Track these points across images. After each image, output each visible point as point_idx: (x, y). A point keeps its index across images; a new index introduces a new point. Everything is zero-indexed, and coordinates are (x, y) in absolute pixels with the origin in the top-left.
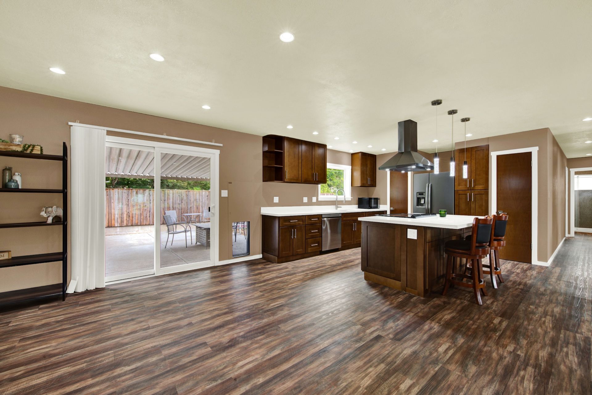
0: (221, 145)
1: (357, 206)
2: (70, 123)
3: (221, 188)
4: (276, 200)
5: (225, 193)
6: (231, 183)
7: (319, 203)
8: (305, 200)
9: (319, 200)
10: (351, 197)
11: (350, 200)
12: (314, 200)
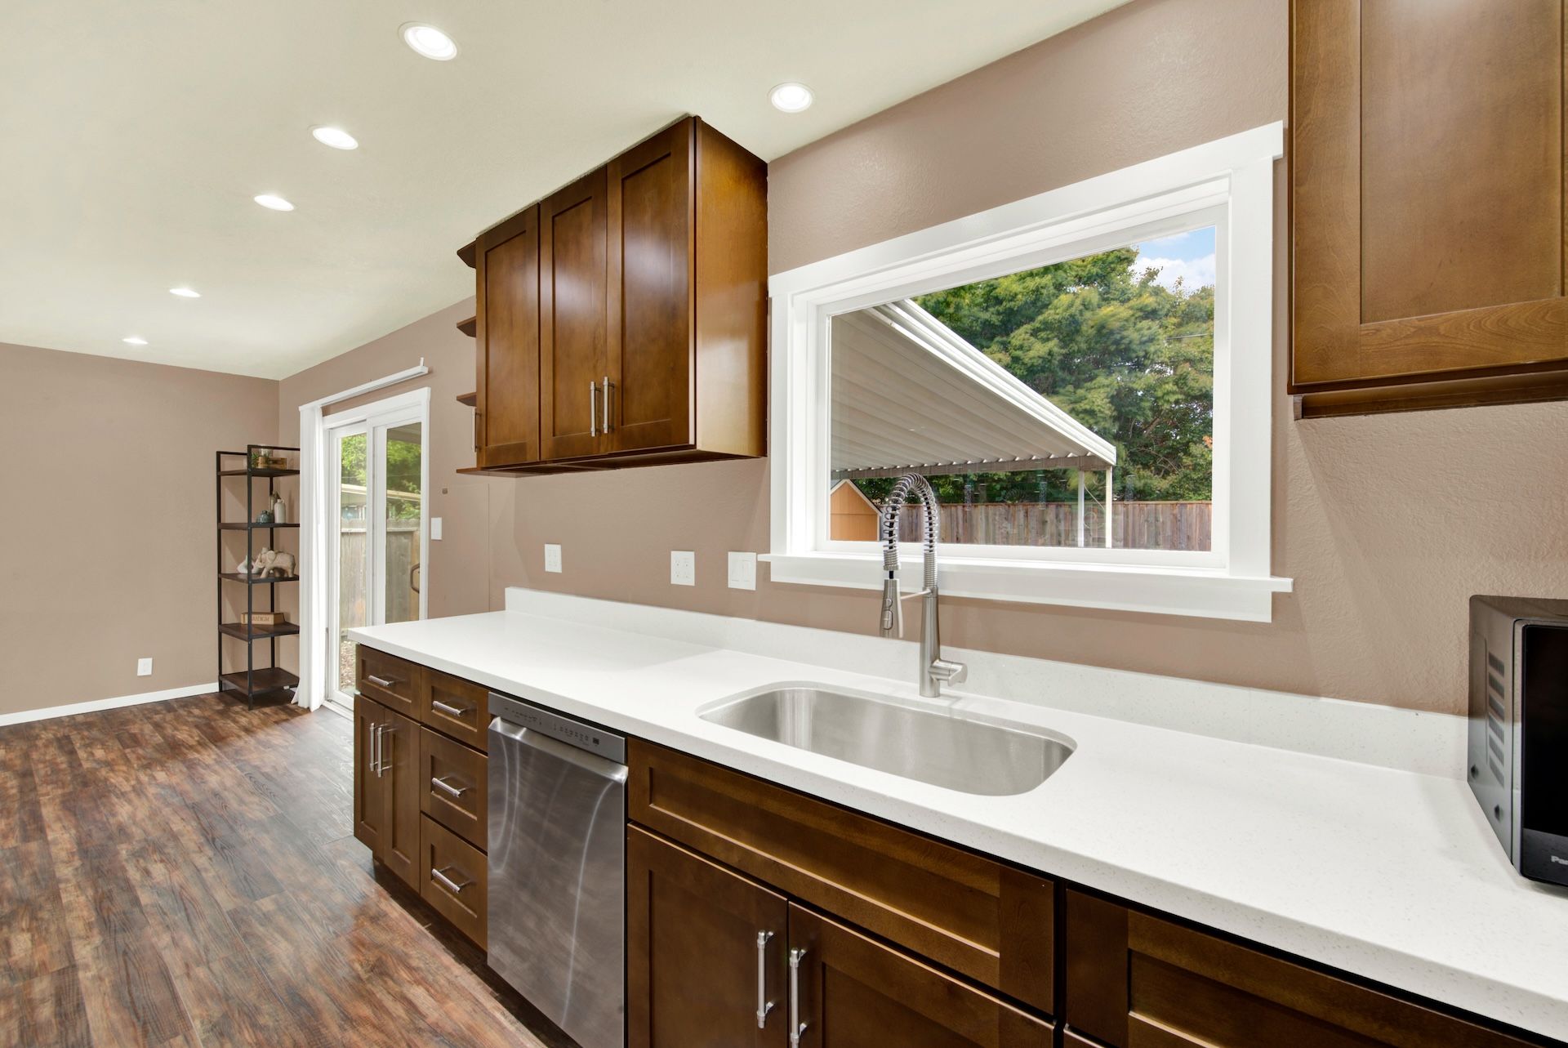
2: (300, 409)
3: (432, 509)
4: (553, 558)
5: (436, 529)
6: (445, 492)
8: (683, 569)
9: (774, 578)
10: (1276, 569)
11: (1266, 618)
12: (741, 571)
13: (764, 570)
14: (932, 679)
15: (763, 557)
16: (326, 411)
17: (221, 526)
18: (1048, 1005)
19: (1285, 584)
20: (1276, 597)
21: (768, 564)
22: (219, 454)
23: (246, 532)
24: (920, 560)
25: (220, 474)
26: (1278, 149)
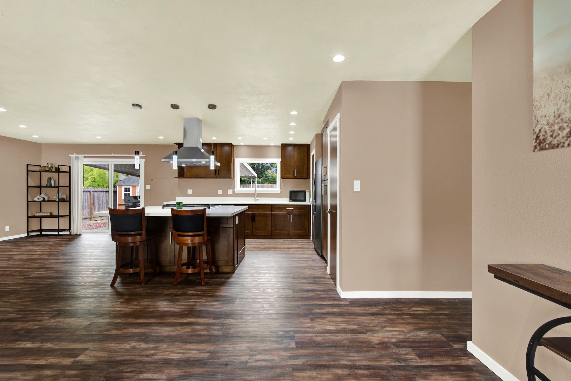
0: (144, 155)
1: (289, 199)
2: (70, 155)
3: (146, 183)
4: (190, 192)
5: (148, 187)
6: (153, 180)
7: (236, 195)
8: (220, 192)
9: (236, 192)
10: (280, 189)
11: (280, 193)
12: (230, 192)
13: (234, 192)
14: (256, 200)
15: (234, 190)
16: (85, 157)
17: (28, 187)
18: (271, 211)
19: (281, 190)
20: (281, 191)
21: (235, 191)
22: (28, 165)
23: (57, 188)
24: (255, 190)
25: (28, 171)
26: (280, 160)
